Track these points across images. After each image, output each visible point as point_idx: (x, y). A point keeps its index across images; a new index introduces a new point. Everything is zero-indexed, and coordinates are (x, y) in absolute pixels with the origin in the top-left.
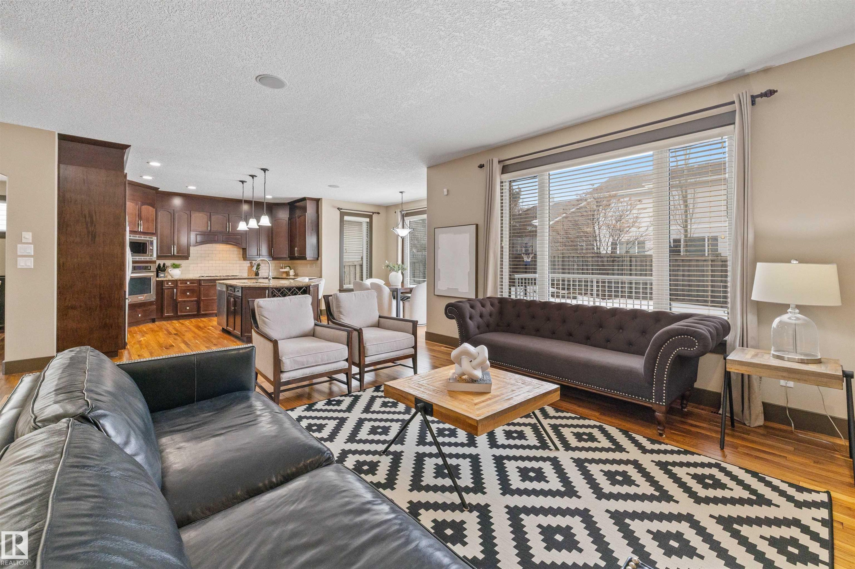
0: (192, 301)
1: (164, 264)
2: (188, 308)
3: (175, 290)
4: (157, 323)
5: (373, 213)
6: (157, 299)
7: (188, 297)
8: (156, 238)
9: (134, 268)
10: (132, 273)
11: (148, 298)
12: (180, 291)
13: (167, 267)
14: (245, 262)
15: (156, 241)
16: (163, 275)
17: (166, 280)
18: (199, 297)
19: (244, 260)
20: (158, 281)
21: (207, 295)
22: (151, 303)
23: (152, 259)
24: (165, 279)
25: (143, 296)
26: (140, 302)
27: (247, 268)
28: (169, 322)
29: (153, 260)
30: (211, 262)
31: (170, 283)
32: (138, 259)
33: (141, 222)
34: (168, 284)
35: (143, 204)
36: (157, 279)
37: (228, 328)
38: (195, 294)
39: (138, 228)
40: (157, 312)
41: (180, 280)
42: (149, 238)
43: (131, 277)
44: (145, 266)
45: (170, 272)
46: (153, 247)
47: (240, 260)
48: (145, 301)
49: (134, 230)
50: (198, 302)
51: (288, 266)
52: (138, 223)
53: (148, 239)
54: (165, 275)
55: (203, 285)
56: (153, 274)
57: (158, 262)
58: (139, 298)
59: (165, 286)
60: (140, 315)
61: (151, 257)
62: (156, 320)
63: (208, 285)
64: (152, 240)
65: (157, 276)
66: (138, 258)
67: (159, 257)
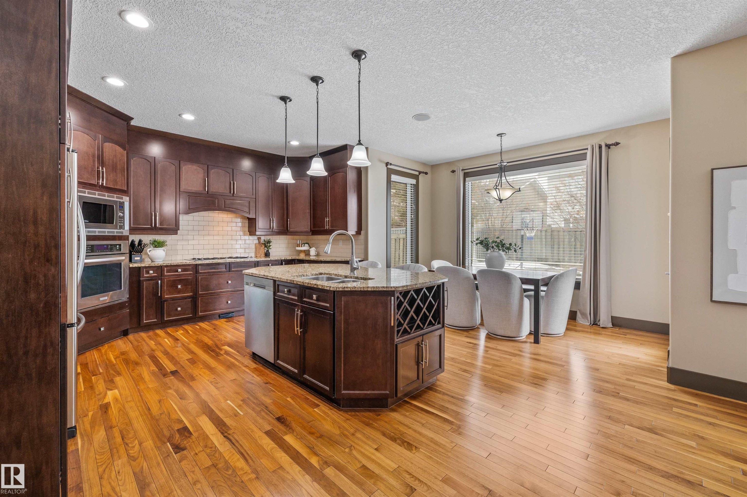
0: (185, 298)
1: (140, 241)
2: (179, 309)
3: (159, 281)
4: (131, 337)
5: (420, 173)
6: (130, 298)
7: (179, 291)
8: (128, 198)
9: (91, 250)
10: (87, 257)
11: (115, 298)
12: (167, 283)
13: (145, 245)
14: (251, 238)
15: (128, 203)
16: (139, 258)
17: (145, 267)
18: (195, 292)
19: (250, 235)
20: (132, 267)
21: (207, 288)
22: (121, 306)
23: (122, 233)
24: (143, 265)
25: (108, 296)
26: (103, 306)
27: (254, 247)
28: (151, 333)
29: (124, 234)
30: (206, 238)
31: (151, 272)
32: (99, 232)
33: (102, 169)
34: (148, 272)
35: (107, 139)
36: (131, 266)
37: (278, 361)
38: (190, 287)
39: (98, 179)
40: (131, 319)
41: (167, 266)
42: (117, 198)
43: (85, 263)
44: (111, 245)
45: (149, 253)
46: (123, 213)
47: (244, 235)
48: (112, 303)
49: (92, 182)
50: (194, 299)
51: (306, 243)
52: (99, 172)
53: (115, 199)
54: (141, 257)
55: (201, 273)
56: (124, 258)
57: (131, 238)
58: (101, 299)
59: (143, 277)
60: (102, 329)
61: (121, 230)
62: (130, 331)
63: (208, 272)
64: (121, 201)
65: (130, 260)
66: (97, 231)
67: (133, 230)
